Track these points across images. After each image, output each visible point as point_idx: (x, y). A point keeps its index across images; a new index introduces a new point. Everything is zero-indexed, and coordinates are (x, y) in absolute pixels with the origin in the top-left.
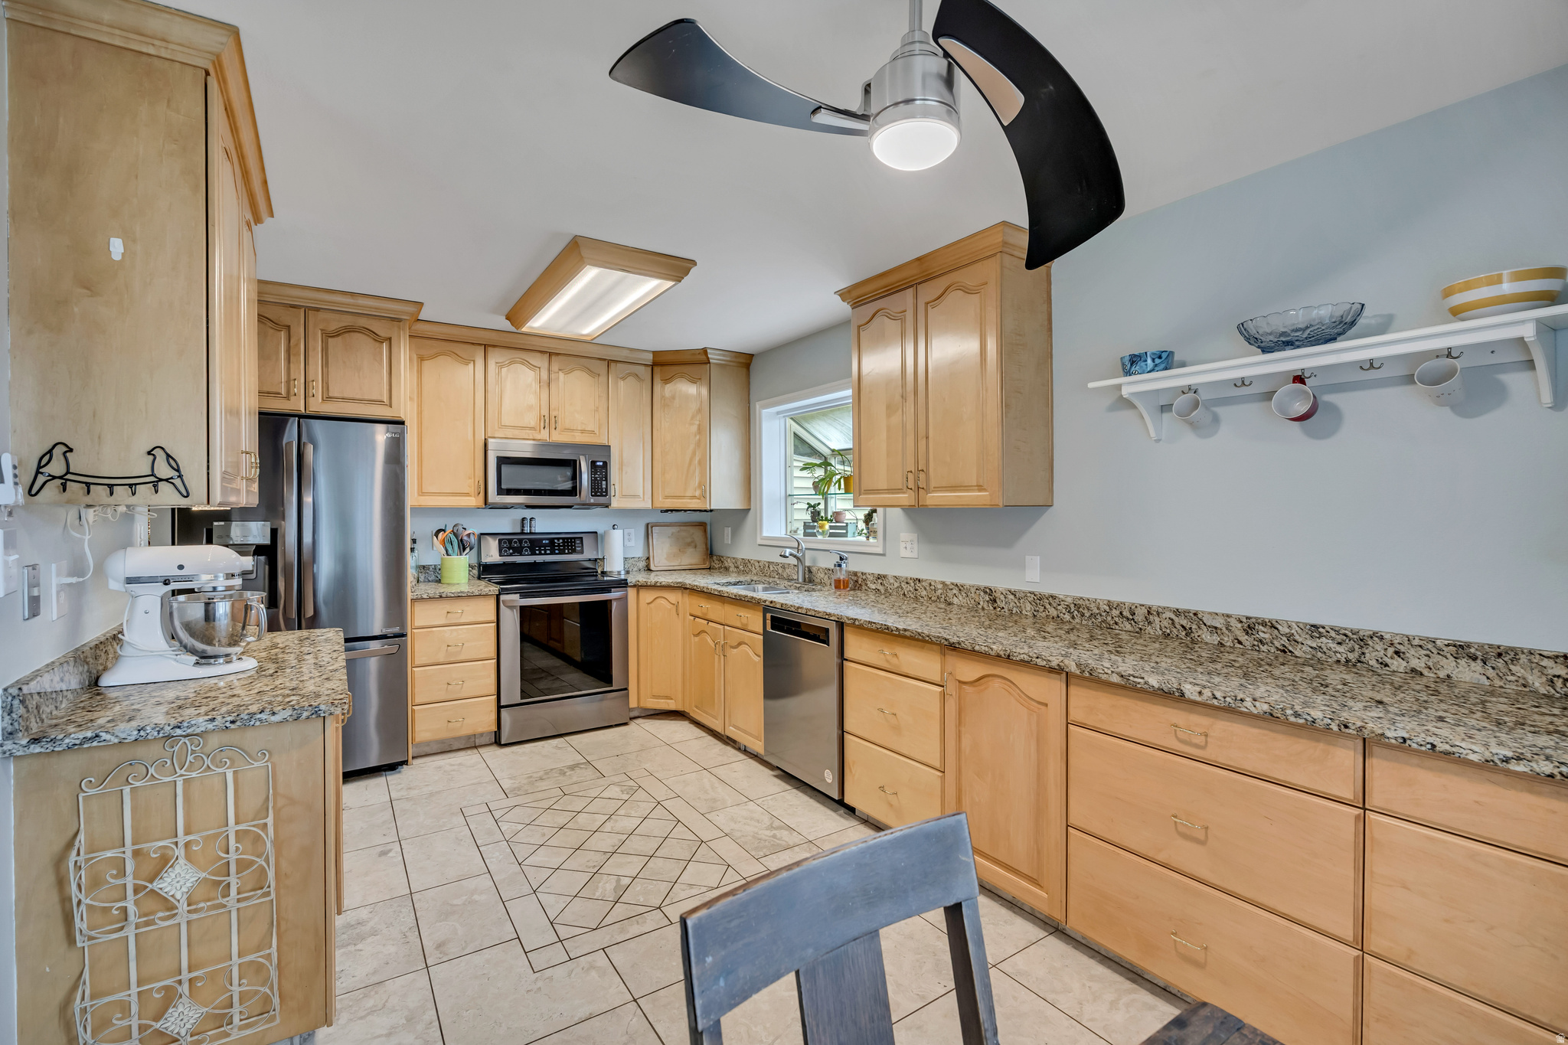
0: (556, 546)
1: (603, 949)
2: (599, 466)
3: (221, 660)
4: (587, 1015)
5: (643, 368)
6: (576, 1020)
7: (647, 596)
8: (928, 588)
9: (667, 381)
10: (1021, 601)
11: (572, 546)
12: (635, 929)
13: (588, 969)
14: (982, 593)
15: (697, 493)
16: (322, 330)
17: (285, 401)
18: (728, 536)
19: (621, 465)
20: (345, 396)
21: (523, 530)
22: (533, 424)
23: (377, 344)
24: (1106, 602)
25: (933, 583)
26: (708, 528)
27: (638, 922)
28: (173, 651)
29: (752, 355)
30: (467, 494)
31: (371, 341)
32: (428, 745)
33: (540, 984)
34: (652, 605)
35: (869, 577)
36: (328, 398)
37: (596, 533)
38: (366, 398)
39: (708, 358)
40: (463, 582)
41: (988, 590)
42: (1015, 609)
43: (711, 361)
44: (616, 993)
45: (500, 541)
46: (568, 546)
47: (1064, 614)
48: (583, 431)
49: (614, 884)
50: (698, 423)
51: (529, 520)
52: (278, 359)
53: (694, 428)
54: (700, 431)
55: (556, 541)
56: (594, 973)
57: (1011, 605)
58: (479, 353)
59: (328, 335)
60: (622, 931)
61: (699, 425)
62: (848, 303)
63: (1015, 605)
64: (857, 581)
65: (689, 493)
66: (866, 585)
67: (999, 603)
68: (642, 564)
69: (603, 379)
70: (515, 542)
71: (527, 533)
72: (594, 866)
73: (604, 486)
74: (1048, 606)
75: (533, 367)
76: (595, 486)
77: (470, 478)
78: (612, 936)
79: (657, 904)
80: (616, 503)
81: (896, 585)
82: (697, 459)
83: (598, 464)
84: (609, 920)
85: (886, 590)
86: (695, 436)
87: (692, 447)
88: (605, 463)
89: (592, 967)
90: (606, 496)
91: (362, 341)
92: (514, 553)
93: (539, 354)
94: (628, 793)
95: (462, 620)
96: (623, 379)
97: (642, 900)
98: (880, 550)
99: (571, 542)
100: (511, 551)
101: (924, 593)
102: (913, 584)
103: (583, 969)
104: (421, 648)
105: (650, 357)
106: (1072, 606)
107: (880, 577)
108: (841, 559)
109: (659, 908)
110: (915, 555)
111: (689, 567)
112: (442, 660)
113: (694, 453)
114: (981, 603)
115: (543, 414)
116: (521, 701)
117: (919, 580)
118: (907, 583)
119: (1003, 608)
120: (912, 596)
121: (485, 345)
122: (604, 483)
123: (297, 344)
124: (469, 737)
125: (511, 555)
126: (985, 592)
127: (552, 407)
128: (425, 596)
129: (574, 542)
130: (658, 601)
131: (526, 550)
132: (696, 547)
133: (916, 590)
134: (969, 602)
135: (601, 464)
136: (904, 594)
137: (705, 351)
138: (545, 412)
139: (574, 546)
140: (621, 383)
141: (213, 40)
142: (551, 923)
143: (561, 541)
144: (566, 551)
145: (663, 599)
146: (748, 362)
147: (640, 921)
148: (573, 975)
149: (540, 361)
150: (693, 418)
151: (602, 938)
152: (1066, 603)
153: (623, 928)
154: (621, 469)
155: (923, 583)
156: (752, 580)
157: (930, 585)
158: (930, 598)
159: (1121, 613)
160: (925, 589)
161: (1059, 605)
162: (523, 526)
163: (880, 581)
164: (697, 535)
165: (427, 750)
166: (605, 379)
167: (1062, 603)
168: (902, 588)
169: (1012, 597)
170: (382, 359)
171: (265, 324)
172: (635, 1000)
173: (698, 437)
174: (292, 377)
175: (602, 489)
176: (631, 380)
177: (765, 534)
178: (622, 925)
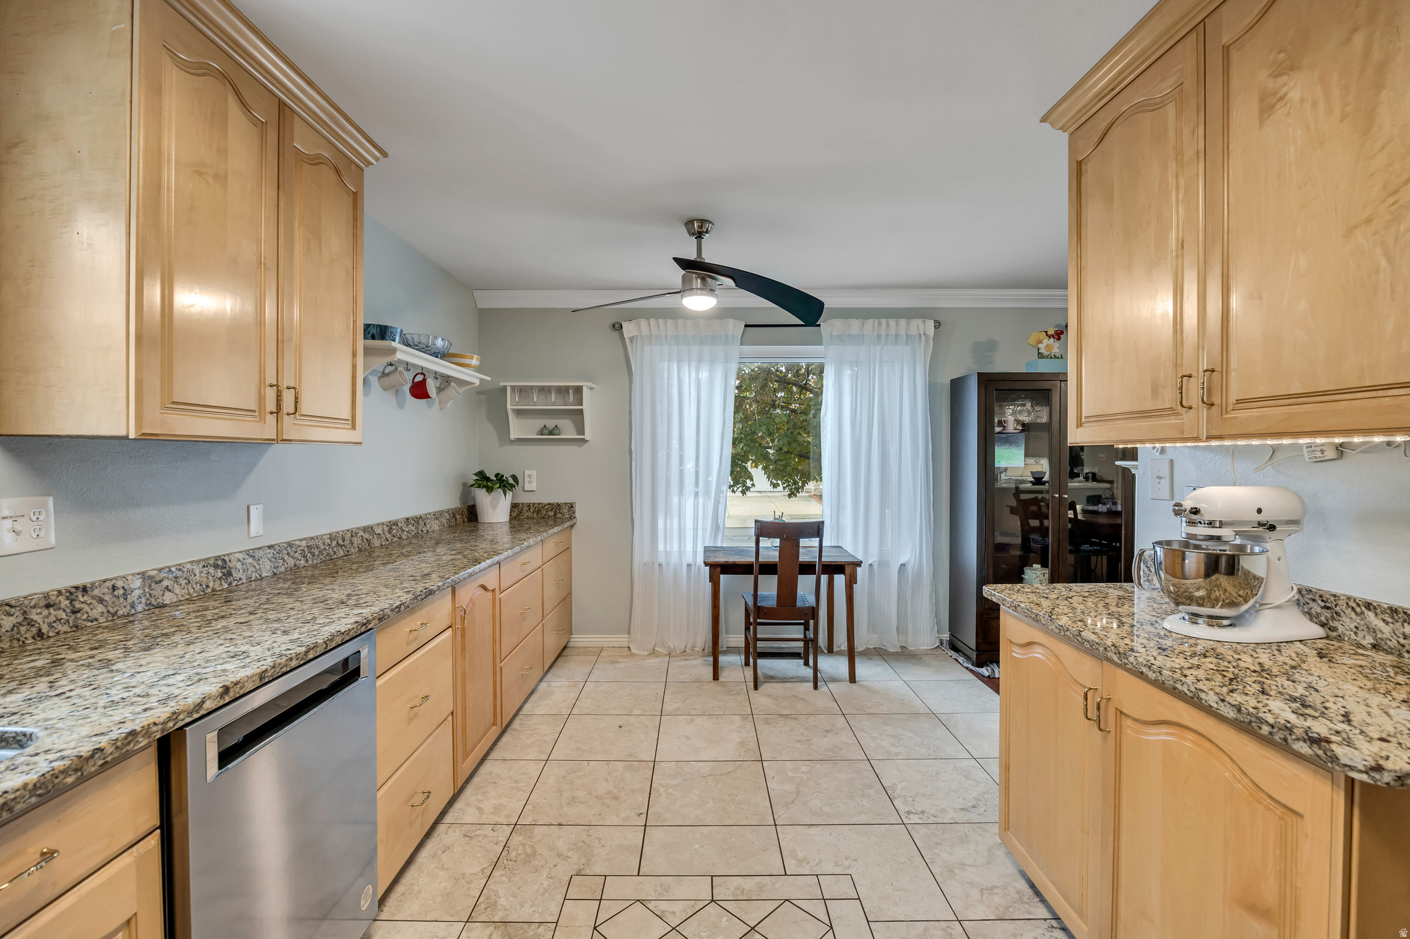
1: (786, 875)
4: (812, 828)
6: (821, 827)
10: (261, 562)
12: (749, 884)
13: (804, 860)
14: (212, 570)
24: (328, 536)
25: (119, 584)
27: (743, 891)
33: (846, 863)
41: (220, 563)
42: (254, 575)
44: (787, 835)
47: (300, 560)
56: (800, 855)
57: (250, 571)
60: (761, 888)
63: (254, 569)
67: (235, 575)
74: (286, 557)
78: (773, 885)
79: (713, 908)
84: (771, 906)
89: (801, 862)
97: (725, 919)
102: (64, 604)
103: (808, 862)
106: (306, 549)
109: (712, 901)
114: (211, 585)
117: (85, 589)
118: (50, 605)
119: (240, 579)
126: (216, 566)
134: (191, 591)
142: (831, 928)
147: (739, 892)
148: (817, 860)
151: (784, 888)
152: (302, 548)
153: (760, 890)
155: (96, 592)
157: (114, 588)
159: (337, 543)
160: (98, 602)
161: (296, 552)
167: (298, 549)
169: (250, 560)
172: (775, 825)
178: (759, 895)
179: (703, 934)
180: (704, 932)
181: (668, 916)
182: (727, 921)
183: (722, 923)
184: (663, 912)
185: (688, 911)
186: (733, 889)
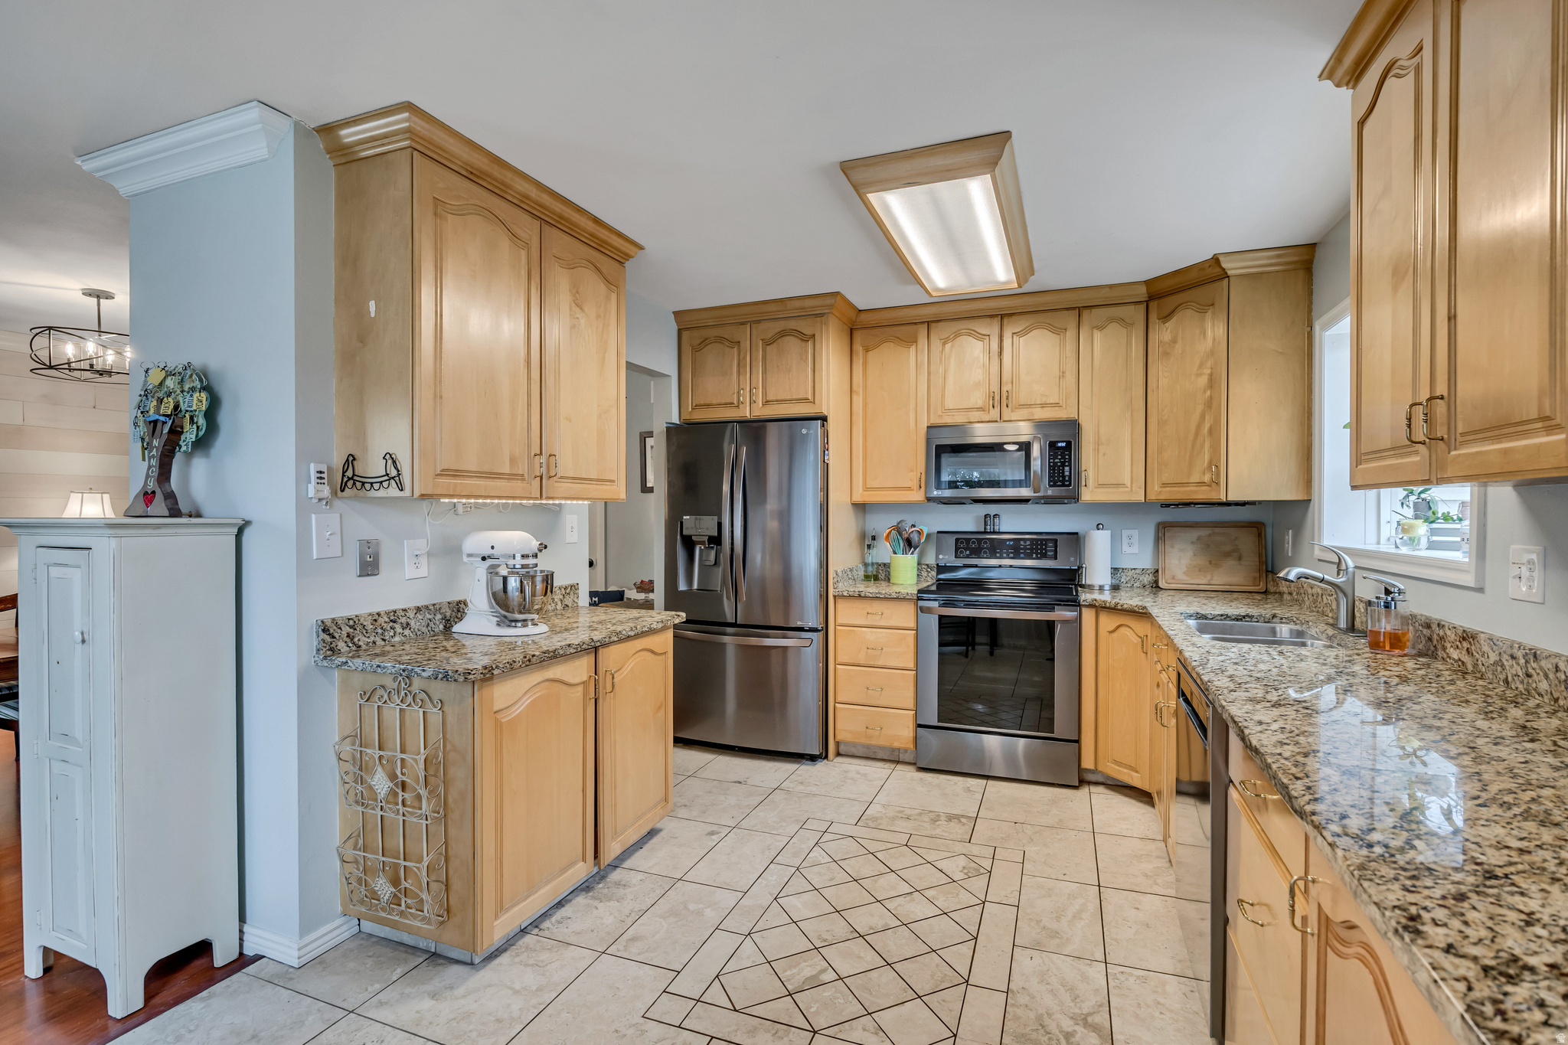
0: (1022, 549)
2: (1062, 447)
3: (519, 624)
5: (1132, 307)
7: (1107, 622)
8: (1551, 676)
9: (1166, 318)
11: (1041, 549)
15: (1207, 478)
16: (762, 340)
17: (735, 409)
18: (1288, 543)
19: (1098, 443)
20: (779, 398)
21: (985, 528)
22: (980, 403)
23: (803, 344)
25: (1561, 666)
26: (1269, 531)
27: (777, 1033)
28: (492, 612)
29: (1312, 247)
30: (909, 489)
31: (799, 341)
32: (855, 747)
34: (1115, 635)
35: (1448, 633)
36: (766, 403)
37: (1077, 533)
38: (794, 397)
39: (1224, 269)
40: (909, 582)
43: (1229, 273)
45: (957, 540)
46: (1037, 549)
48: (1043, 405)
49: (814, 973)
50: (1208, 371)
51: (992, 517)
52: (731, 374)
53: (1203, 380)
54: (1212, 383)
55: (1022, 543)
58: (922, 331)
59: (767, 343)
60: (755, 1031)
61: (1211, 375)
62: (1347, 84)
64: (1430, 639)
65: (1195, 478)
66: (1444, 649)
68: (1147, 579)
69: (1071, 334)
70: (974, 543)
71: (990, 532)
72: (825, 941)
73: (1067, 473)
75: (981, 337)
76: (1054, 473)
77: (912, 471)
79: (819, 1023)
80: (1087, 495)
81: (1493, 657)
82: (1207, 426)
83: (1060, 445)
84: (759, 1009)
85: (1475, 665)
86: (1205, 392)
87: (1200, 408)
88: (1069, 444)
90: (1070, 485)
91: (792, 343)
92: (971, 554)
93: (988, 320)
94: (966, 874)
95: (882, 623)
96: (1100, 328)
97: (813, 1009)
98: (1469, 580)
99: (1042, 544)
100: (968, 552)
101: (1544, 686)
102: (1522, 661)
104: (843, 647)
105: (1143, 290)
107: (1467, 637)
108: (1388, 592)
109: (815, 1032)
110: (1536, 593)
111: (1227, 588)
112: (862, 662)
113: (1202, 417)
115: (992, 390)
116: (935, 723)
117: (1536, 655)
118: (1513, 657)
120: (1521, 687)
121: (928, 322)
122: (1067, 469)
123: (745, 358)
124: (893, 750)
125: (968, 557)
127: (1004, 379)
128: (845, 594)
129: (1046, 545)
130: (1123, 630)
131: (985, 553)
132: (1240, 558)
133: (1529, 676)
135: (1064, 444)
136: (1506, 681)
137: (1216, 260)
138: (995, 388)
139: (1045, 549)
140: (1097, 335)
141: (398, 121)
142: (716, 976)
143: (1028, 543)
144: (1034, 556)
145: (1128, 629)
146: (1306, 257)
147: (781, 1033)
149: (991, 329)
150: (1201, 365)
151: (731, 1024)
153: (758, 1029)
154: (1097, 450)
155: (1543, 663)
156: (1274, 616)
157: (1556, 668)
158: (1556, 700)
160: (1546, 676)
162: (986, 524)
163: (1466, 645)
164: (1246, 542)
165: (854, 751)
166: (1076, 331)
168: (1502, 666)
170: (807, 358)
171: (723, 344)
173: (1208, 393)
174: (741, 387)
175: (1064, 477)
176: (1114, 329)
177: (1326, 542)
178: (760, 1024)
179: (842, 1001)
180: (839, 1003)
181: (871, 1028)
182: (811, 1007)
183: (818, 1007)
184: (876, 1034)
185: (848, 1028)
186: (785, 1039)
